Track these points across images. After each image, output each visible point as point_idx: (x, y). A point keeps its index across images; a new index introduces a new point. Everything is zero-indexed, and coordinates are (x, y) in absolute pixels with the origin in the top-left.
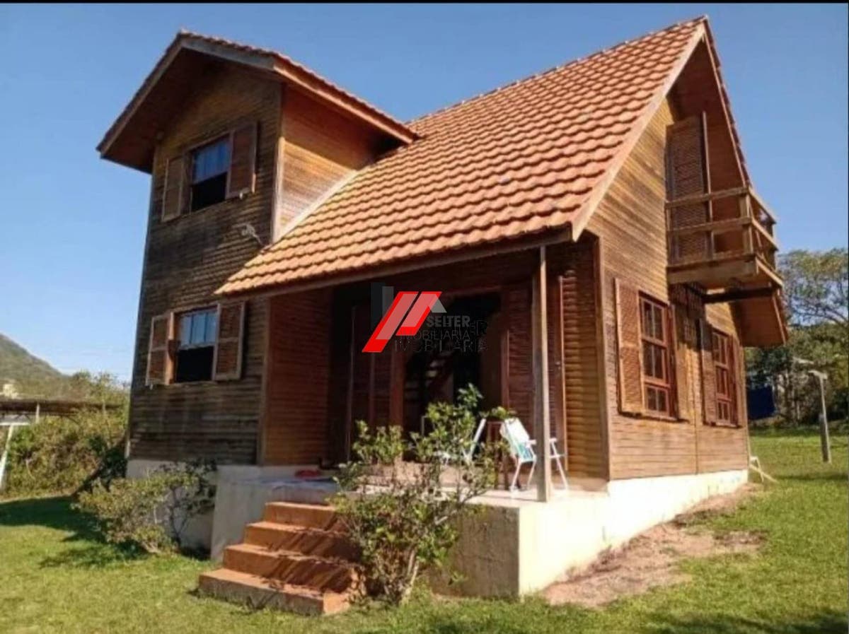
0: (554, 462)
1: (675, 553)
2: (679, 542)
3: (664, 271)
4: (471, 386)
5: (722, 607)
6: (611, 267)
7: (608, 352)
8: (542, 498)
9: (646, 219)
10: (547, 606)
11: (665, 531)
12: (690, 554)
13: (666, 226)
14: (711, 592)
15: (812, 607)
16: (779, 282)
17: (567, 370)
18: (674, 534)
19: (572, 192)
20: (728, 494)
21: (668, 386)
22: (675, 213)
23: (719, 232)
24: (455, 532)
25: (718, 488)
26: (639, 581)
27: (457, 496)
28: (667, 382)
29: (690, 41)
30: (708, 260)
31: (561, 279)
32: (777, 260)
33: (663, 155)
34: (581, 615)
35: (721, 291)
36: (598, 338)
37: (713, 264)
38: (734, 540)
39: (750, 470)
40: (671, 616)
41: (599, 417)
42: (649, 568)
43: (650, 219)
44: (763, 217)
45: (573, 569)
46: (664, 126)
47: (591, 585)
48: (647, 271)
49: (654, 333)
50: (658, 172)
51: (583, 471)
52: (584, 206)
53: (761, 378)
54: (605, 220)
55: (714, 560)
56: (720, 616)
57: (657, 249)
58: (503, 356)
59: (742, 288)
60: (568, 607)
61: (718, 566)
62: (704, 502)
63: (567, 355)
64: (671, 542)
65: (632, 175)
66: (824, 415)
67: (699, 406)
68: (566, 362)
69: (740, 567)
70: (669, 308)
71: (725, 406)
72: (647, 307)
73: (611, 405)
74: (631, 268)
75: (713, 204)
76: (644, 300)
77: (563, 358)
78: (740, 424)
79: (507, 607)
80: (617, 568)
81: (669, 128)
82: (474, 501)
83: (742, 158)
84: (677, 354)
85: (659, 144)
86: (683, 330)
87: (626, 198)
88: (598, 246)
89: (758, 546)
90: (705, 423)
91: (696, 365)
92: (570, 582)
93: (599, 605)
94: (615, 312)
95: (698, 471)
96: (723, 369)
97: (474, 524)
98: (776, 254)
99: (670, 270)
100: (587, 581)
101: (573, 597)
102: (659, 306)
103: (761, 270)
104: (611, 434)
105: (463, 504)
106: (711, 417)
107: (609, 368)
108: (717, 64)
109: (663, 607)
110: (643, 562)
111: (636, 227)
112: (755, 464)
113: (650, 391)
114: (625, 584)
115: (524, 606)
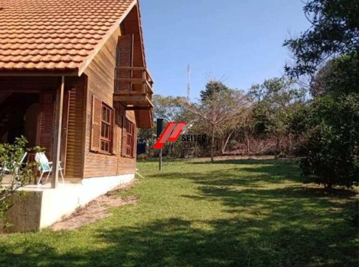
0: (59, 171)
1: (107, 206)
2: (108, 201)
3: (112, 95)
4: (22, 136)
5: (123, 223)
6: (92, 90)
7: (87, 126)
8: (53, 186)
9: (108, 73)
10: (52, 232)
11: (103, 198)
12: (113, 205)
13: (115, 76)
14: (120, 219)
15: (152, 220)
16: (153, 105)
17: (69, 132)
18: (106, 199)
19: (79, 55)
20: (127, 183)
21: (110, 141)
22: (119, 72)
23: (134, 83)
24: (8, 204)
25: (123, 180)
26: (92, 218)
27: (12, 188)
28: (109, 140)
29: (131, 4)
30: (129, 93)
31: (70, 92)
32: (152, 97)
33: (116, 47)
34: (68, 234)
35: (132, 106)
36: (84, 120)
37: (131, 95)
38: (129, 199)
39: (135, 174)
40: (104, 229)
41: (81, 152)
42: (96, 212)
43: (109, 73)
44: (150, 80)
45: (64, 216)
46: (117, 36)
47: (72, 221)
48: (106, 94)
49: (106, 120)
50: (113, 54)
51: (72, 175)
52: (84, 62)
53: (141, 140)
54: (91, 70)
55: (121, 207)
56: (122, 227)
57: (110, 86)
58: (38, 124)
59: (140, 106)
60: (62, 231)
61: (123, 209)
62: (118, 186)
63: (69, 126)
64: (105, 202)
65: (103, 53)
66: (161, 155)
67: (120, 149)
68: (69, 129)
69: (130, 209)
70: (113, 110)
71: (129, 150)
72: (104, 109)
73: (87, 148)
74: (100, 92)
75: (133, 71)
76: (104, 106)
77: (67, 127)
78: (134, 157)
79: (33, 235)
80: (84, 213)
81: (119, 37)
82: (20, 189)
83: (144, 56)
84: (114, 129)
85: (115, 42)
86: (117, 120)
87: (100, 62)
88: (87, 80)
89: (137, 201)
90: (121, 156)
91: (121, 133)
92: (63, 221)
93: (75, 229)
94: (92, 110)
95: (117, 174)
96: (130, 136)
97: (19, 200)
98: (153, 95)
99: (114, 95)
100: (71, 220)
101: (65, 227)
102: (109, 109)
103: (147, 100)
104: (85, 159)
105: (14, 191)
106: (124, 154)
107: (87, 132)
108: (140, 17)
109: (102, 227)
110: (94, 210)
111: (103, 75)
112: (137, 171)
113: (103, 143)
114: (87, 219)
115: (42, 233)
